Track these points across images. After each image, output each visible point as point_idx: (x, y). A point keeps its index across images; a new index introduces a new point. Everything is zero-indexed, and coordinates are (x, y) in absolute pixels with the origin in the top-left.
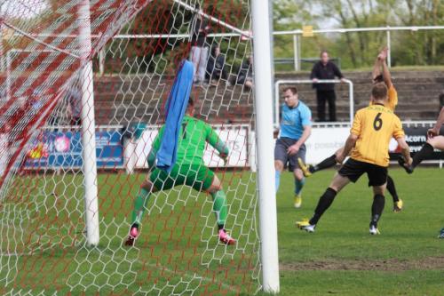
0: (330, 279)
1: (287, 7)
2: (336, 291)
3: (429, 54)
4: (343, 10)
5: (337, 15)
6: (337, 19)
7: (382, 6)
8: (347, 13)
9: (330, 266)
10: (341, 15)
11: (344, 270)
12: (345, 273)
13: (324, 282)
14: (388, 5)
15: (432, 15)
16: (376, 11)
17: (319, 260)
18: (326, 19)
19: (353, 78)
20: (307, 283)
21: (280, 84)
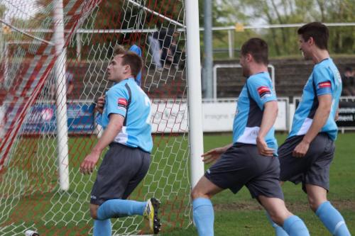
0: (247, 217)
1: (224, 9)
2: (251, 226)
3: (337, 46)
4: (270, 13)
5: (265, 16)
6: (265, 19)
7: (300, 9)
8: (273, 14)
9: (248, 207)
10: (268, 15)
11: (259, 210)
12: (259, 212)
13: (243, 219)
14: (305, 9)
15: (339, 16)
16: (295, 13)
17: (240, 202)
18: (256, 19)
19: (276, 63)
20: (229, 220)
21: (218, 69)
